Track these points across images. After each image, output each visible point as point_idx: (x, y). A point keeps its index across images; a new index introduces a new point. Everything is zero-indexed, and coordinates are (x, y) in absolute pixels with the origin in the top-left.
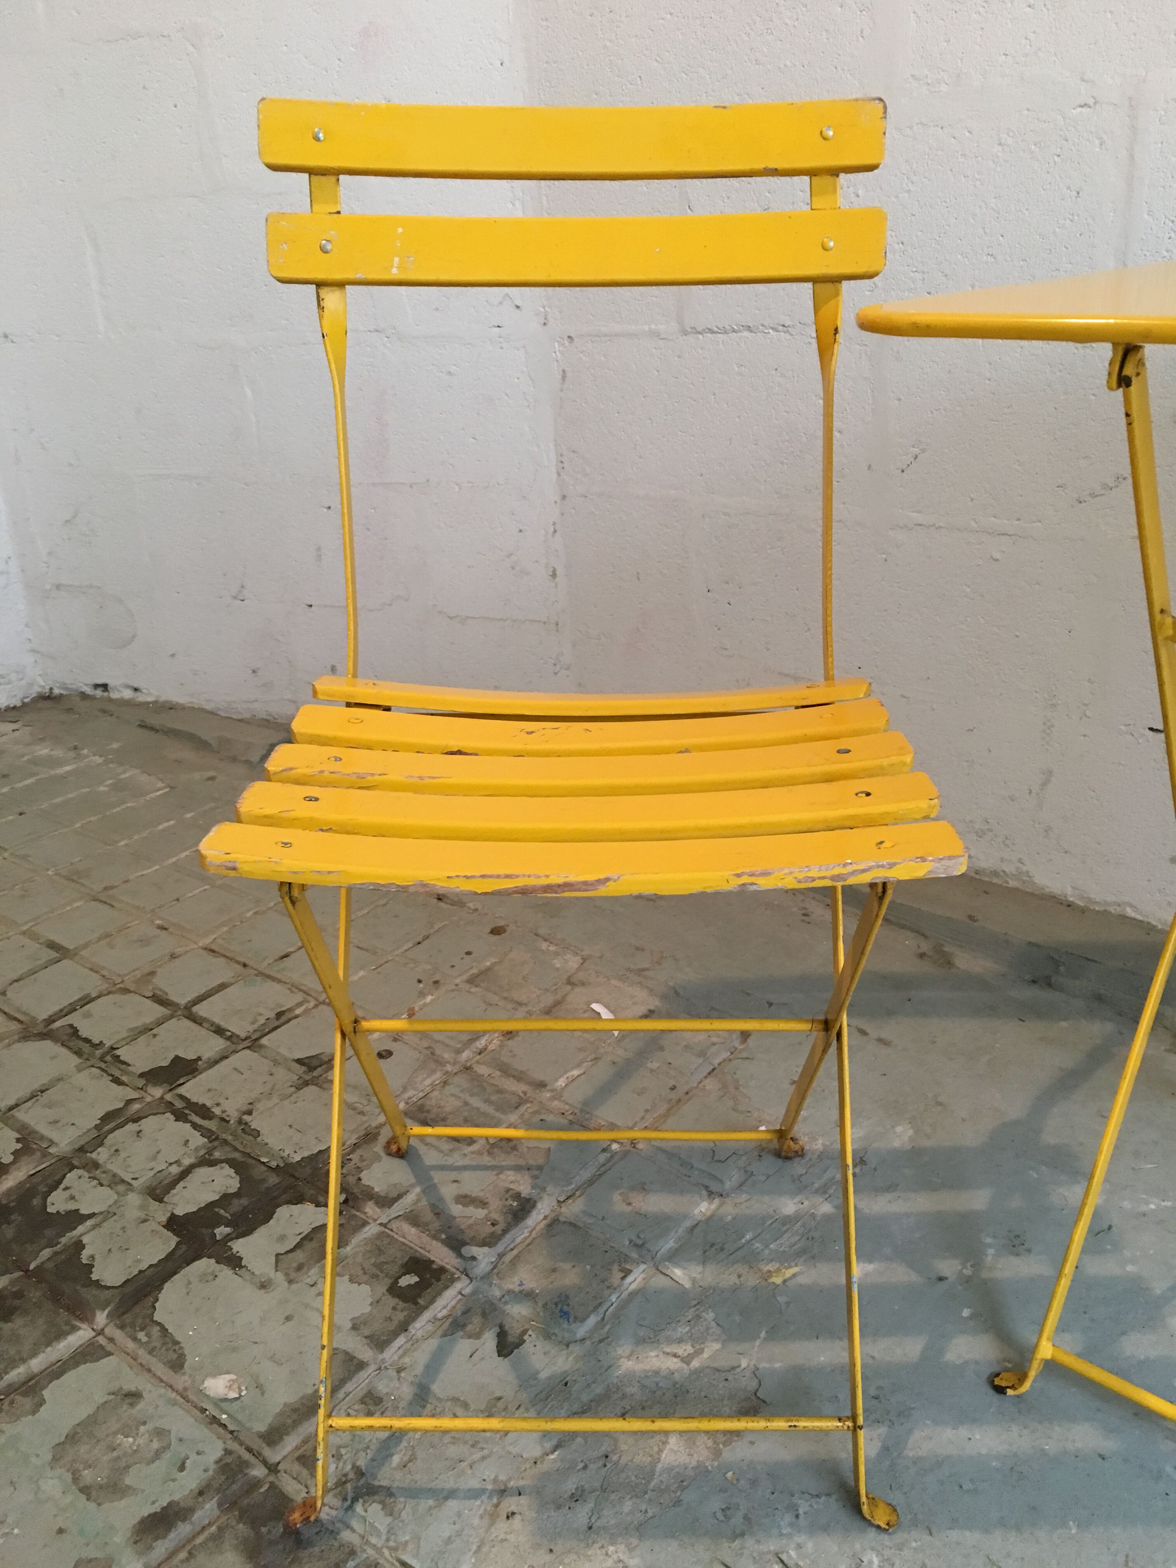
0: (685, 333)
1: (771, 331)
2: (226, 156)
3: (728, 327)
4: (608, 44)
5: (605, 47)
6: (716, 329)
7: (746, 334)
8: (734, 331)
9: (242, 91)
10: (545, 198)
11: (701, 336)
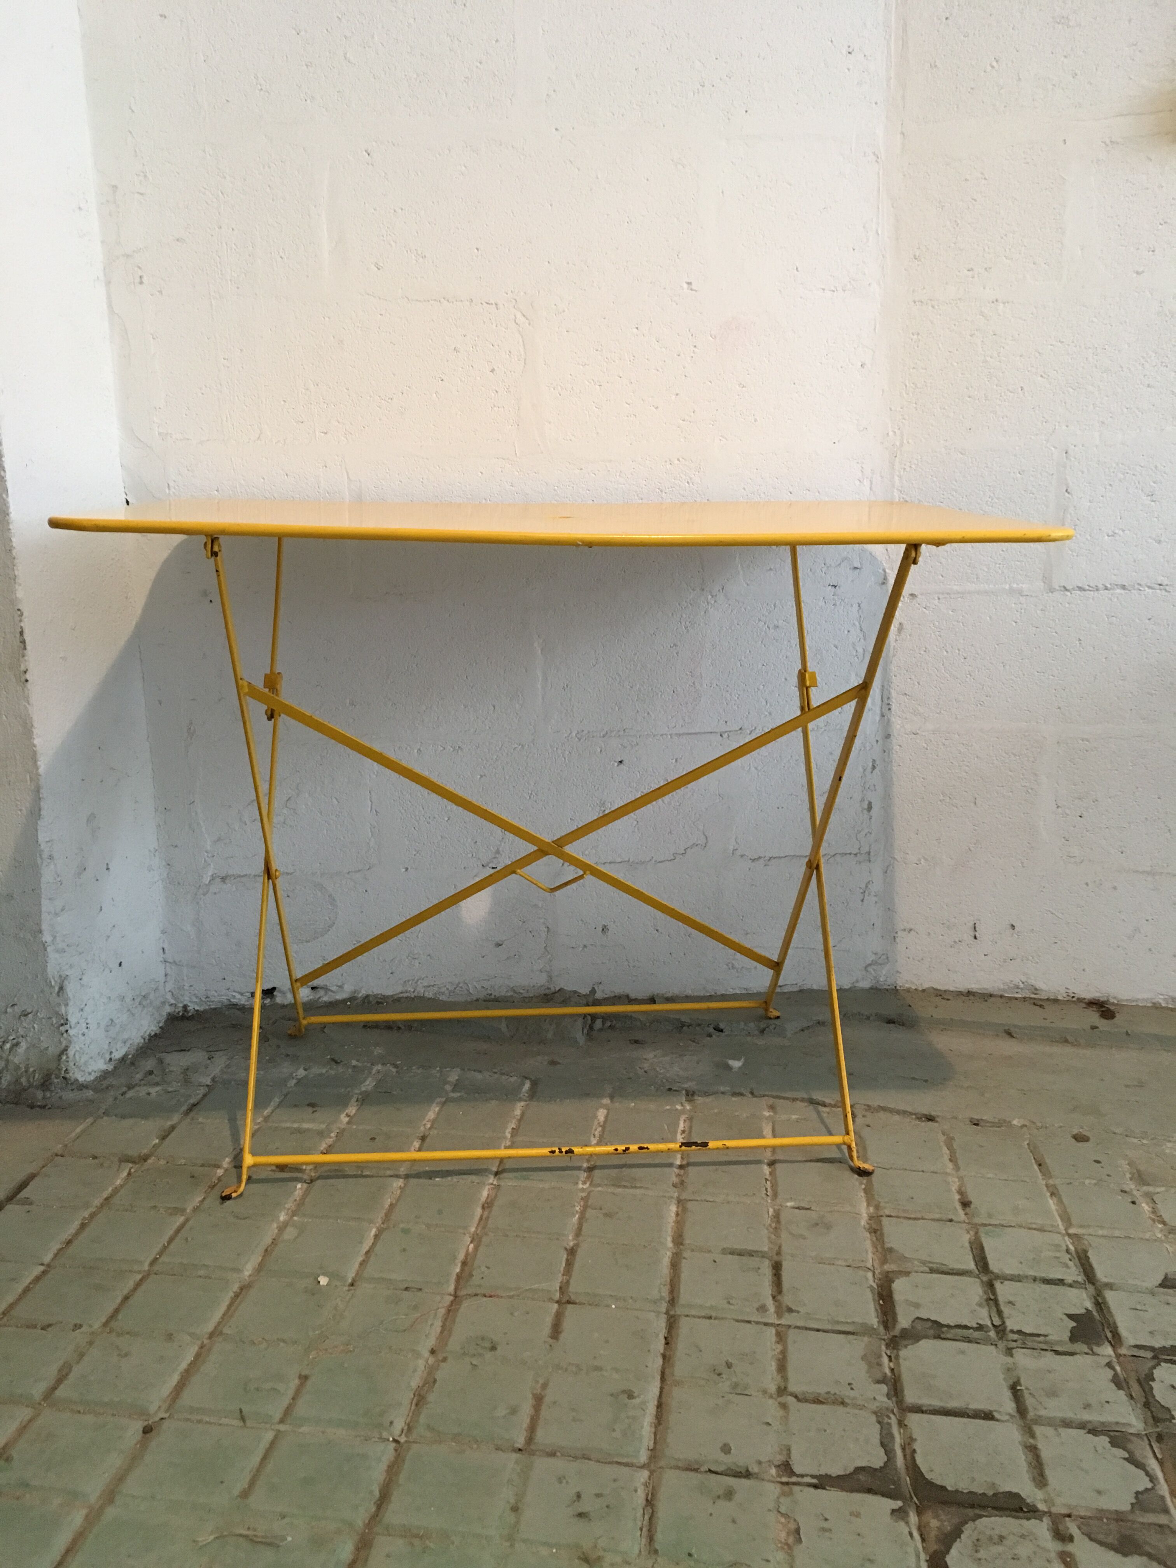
0: (1052, 590)
1: (1146, 588)
2: (550, 423)
3: (1100, 586)
4: (988, 359)
5: (985, 361)
6: (1087, 588)
7: (1119, 591)
8: (1106, 588)
9: (578, 364)
10: (896, 478)
11: (1069, 593)
